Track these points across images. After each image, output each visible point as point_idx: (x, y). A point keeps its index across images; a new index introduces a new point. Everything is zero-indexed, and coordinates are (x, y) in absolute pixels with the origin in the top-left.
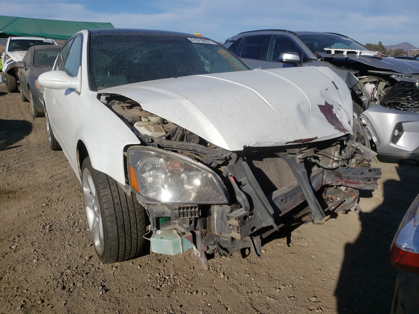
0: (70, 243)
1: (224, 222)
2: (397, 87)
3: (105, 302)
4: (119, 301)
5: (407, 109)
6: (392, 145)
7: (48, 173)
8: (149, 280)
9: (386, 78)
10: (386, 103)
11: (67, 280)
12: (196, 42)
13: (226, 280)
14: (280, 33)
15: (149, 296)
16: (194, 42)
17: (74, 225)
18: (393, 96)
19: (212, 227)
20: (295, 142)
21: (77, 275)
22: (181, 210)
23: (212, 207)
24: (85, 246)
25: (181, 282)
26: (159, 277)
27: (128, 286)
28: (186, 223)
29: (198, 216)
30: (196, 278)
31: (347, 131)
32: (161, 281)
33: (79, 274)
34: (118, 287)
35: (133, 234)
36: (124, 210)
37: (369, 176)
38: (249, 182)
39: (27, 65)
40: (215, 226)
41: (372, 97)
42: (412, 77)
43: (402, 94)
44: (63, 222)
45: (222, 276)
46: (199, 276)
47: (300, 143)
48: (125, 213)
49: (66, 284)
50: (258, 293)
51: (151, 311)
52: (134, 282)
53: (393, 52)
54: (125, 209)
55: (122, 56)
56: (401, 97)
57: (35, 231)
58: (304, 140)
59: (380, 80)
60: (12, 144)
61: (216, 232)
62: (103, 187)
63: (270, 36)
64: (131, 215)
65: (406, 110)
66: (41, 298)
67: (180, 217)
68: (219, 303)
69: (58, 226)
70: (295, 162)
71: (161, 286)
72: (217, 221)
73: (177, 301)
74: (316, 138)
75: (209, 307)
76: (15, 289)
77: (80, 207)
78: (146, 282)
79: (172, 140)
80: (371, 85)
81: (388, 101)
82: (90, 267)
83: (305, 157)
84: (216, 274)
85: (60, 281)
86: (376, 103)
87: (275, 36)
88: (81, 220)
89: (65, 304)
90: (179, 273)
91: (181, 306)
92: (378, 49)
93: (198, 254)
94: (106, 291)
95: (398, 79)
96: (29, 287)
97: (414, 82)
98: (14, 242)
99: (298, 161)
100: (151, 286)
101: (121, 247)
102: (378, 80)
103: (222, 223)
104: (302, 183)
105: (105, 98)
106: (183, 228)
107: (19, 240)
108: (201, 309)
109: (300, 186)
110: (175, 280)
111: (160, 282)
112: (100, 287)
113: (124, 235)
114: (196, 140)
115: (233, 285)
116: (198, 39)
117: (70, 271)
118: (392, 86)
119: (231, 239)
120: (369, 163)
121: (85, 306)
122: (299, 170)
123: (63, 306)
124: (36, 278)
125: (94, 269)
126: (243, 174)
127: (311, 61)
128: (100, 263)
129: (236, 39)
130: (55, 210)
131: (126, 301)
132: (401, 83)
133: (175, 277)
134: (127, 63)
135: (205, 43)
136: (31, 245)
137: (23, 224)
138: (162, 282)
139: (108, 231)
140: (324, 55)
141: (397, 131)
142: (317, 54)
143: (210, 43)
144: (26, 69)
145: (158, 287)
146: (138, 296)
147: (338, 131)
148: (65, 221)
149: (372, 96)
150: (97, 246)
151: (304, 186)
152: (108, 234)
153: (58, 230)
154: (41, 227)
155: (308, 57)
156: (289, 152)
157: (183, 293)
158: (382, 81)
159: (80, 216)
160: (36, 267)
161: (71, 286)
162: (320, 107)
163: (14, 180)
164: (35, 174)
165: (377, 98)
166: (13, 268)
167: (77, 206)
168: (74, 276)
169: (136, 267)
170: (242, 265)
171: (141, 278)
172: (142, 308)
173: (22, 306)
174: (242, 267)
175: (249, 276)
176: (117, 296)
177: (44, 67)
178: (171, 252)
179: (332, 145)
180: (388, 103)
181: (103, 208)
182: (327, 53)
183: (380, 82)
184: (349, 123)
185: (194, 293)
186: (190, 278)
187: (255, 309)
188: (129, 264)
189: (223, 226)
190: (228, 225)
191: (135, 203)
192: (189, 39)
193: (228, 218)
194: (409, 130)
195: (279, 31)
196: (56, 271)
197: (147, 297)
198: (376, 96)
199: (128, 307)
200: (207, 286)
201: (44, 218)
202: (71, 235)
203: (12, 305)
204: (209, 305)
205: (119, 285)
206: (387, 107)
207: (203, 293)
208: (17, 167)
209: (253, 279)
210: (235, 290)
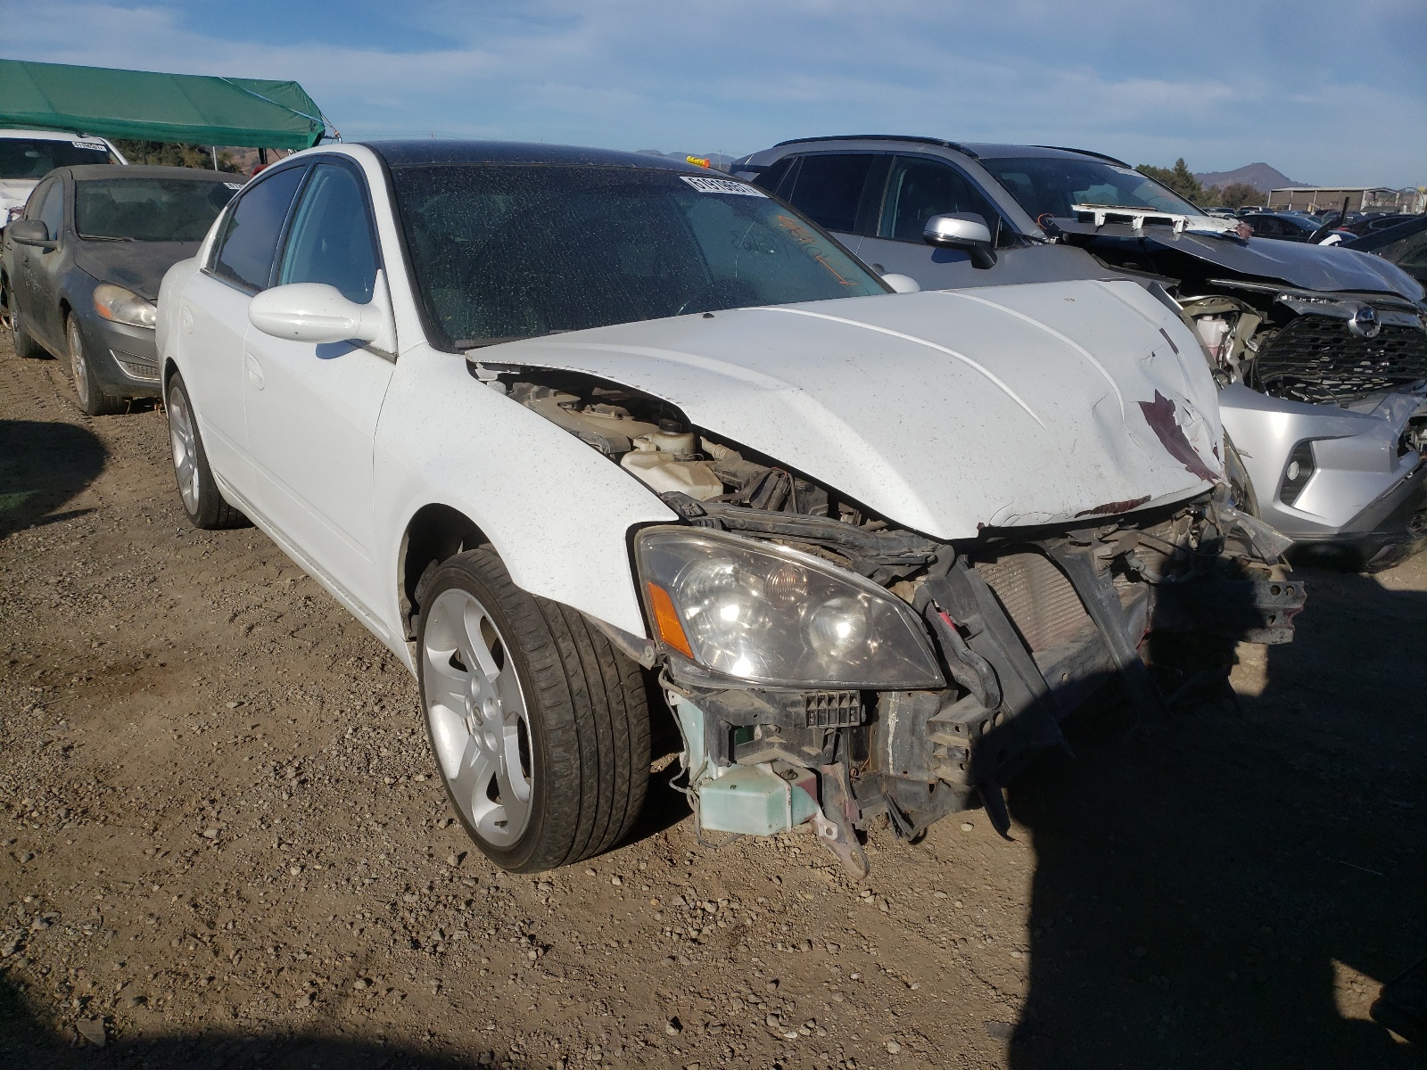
0: (381, 817)
1: (920, 738)
2: (1295, 331)
3: (554, 979)
4: (592, 975)
5: (1318, 397)
6: (1282, 508)
7: (216, 605)
8: (658, 917)
9: (1262, 302)
10: (1264, 379)
11: (416, 924)
12: (707, 190)
13: (884, 907)
14: (921, 149)
15: (673, 958)
16: (701, 190)
17: (368, 765)
18: (1283, 359)
19: (879, 752)
20: (1098, 510)
21: (441, 907)
22: (813, 706)
23: (883, 698)
24: (429, 824)
25: (755, 918)
26: (686, 908)
27: (603, 934)
28: (810, 743)
29: (857, 724)
30: (795, 906)
31: (1216, 477)
32: (695, 917)
33: (445, 906)
34: (574, 939)
35: (619, 781)
36: (598, 710)
37: (1271, 606)
38: (989, 628)
39: (51, 236)
40: (891, 752)
41: (1218, 362)
42: (1337, 301)
43: (1309, 353)
44: (332, 757)
45: (870, 900)
46: (803, 900)
47: (1108, 514)
48: (601, 719)
49: (418, 933)
50: (984, 942)
51: (692, 998)
52: (617, 922)
53: (1219, 196)
54: (600, 709)
55: (504, 239)
56: (1308, 360)
57: (256, 784)
58: (1120, 504)
59: (1243, 307)
60: (53, 508)
61: (891, 767)
62: (538, 643)
63: (886, 158)
64: (617, 725)
65: (1318, 401)
66: (358, 973)
67: (808, 725)
68: (882, 971)
69: (322, 768)
70: (1090, 566)
71: (700, 931)
72: (895, 737)
73: (761, 971)
74: (1147, 499)
75: (856, 982)
76: (271, 950)
77: (368, 709)
78: (650, 922)
79: (751, 507)
80: (1215, 323)
81: (1270, 374)
82: (470, 884)
83: (1117, 552)
84: (849, 894)
85: (397, 925)
86: (1233, 381)
87: (904, 159)
88: (385, 750)
89: (439, 987)
90: (740, 893)
91: (776, 982)
92: (1174, 183)
93: (829, 831)
94: (546, 948)
95: (1300, 309)
96: (308, 945)
97: (1344, 315)
98: (204, 818)
99: (1098, 565)
100: (671, 932)
101: (584, 821)
102: (1236, 308)
103: (912, 743)
104: (1108, 628)
105: (497, 377)
106: (799, 756)
107: (219, 813)
108: (834, 988)
109: (1101, 635)
110: (736, 915)
111: (694, 921)
112: (524, 940)
113: (595, 784)
114: (820, 506)
115: (909, 923)
116: (709, 180)
117: (416, 897)
118: (1282, 328)
119: (928, 788)
120: (1268, 568)
121: (499, 991)
122: (1099, 589)
123: (434, 993)
124: (320, 920)
125: (484, 892)
126: (969, 604)
127: (1027, 244)
128: (495, 874)
129: (769, 163)
130: (290, 722)
131: (613, 976)
132: (1307, 319)
133: (735, 905)
134: (526, 260)
135: (734, 192)
136: (263, 827)
137: (206, 765)
138: (699, 921)
139: (555, 773)
140: (1067, 225)
141: (1294, 467)
142: (1042, 220)
143: (748, 194)
144: (48, 250)
145: (694, 934)
146: (641, 961)
147: (1194, 478)
148: (335, 753)
149: (1221, 358)
150: (481, 823)
151: (1113, 636)
152: (554, 782)
153: (326, 782)
154: (269, 771)
155: (1016, 231)
156: (1073, 540)
157: (769, 947)
158: (1247, 311)
159: (379, 736)
160: (306, 889)
161: (433, 937)
162: (1146, 407)
163: (112, 627)
164: (171, 607)
165: (1234, 363)
166: (234, 892)
167: (358, 708)
168: (432, 911)
169: (609, 883)
170: (918, 867)
171: (634, 911)
172: (665, 992)
173: (312, 997)
174: (919, 873)
175: (945, 895)
176: (582, 962)
177: (115, 244)
178: (761, 827)
179: (1173, 516)
180: (1269, 380)
181: (542, 706)
182: (1080, 221)
183: (1244, 314)
184: (1215, 451)
185: (805, 948)
186: (778, 907)
187: (986, 982)
188: (581, 872)
189: (916, 750)
190: (929, 746)
191: (625, 690)
192: (685, 179)
193: (932, 727)
194: (1331, 464)
195: (914, 144)
196: (372, 897)
197: (670, 960)
198: (1231, 358)
199: (622, 989)
200: (832, 926)
201: (266, 745)
202: (373, 795)
203: (278, 996)
204: (854, 976)
205: (577, 933)
206: (1263, 392)
207: (829, 946)
208: (103, 585)
209: (958, 904)
210: (915, 936)
